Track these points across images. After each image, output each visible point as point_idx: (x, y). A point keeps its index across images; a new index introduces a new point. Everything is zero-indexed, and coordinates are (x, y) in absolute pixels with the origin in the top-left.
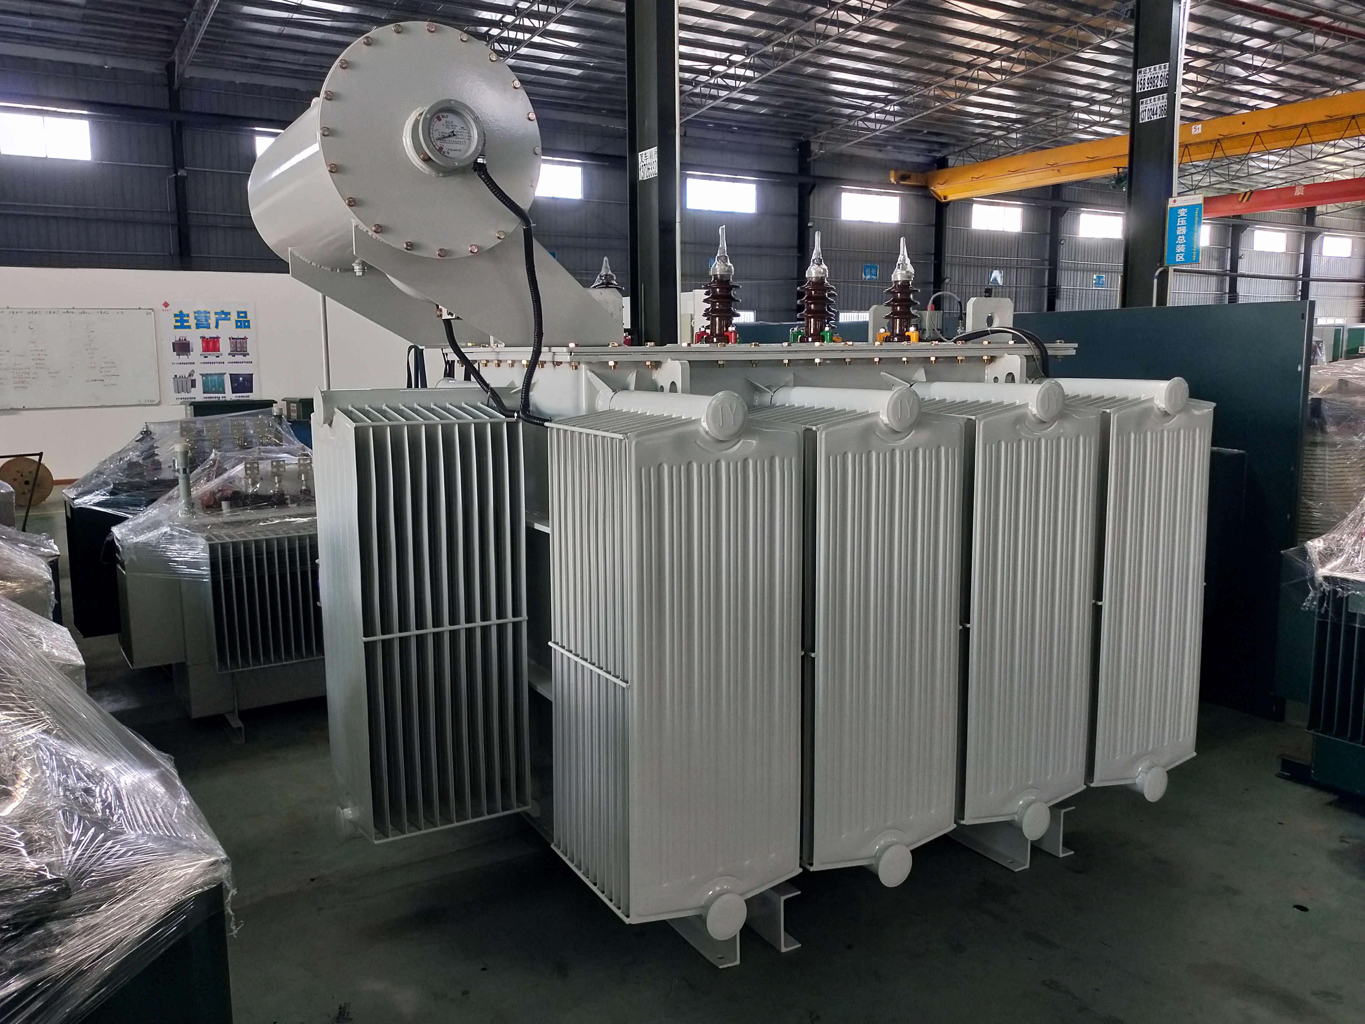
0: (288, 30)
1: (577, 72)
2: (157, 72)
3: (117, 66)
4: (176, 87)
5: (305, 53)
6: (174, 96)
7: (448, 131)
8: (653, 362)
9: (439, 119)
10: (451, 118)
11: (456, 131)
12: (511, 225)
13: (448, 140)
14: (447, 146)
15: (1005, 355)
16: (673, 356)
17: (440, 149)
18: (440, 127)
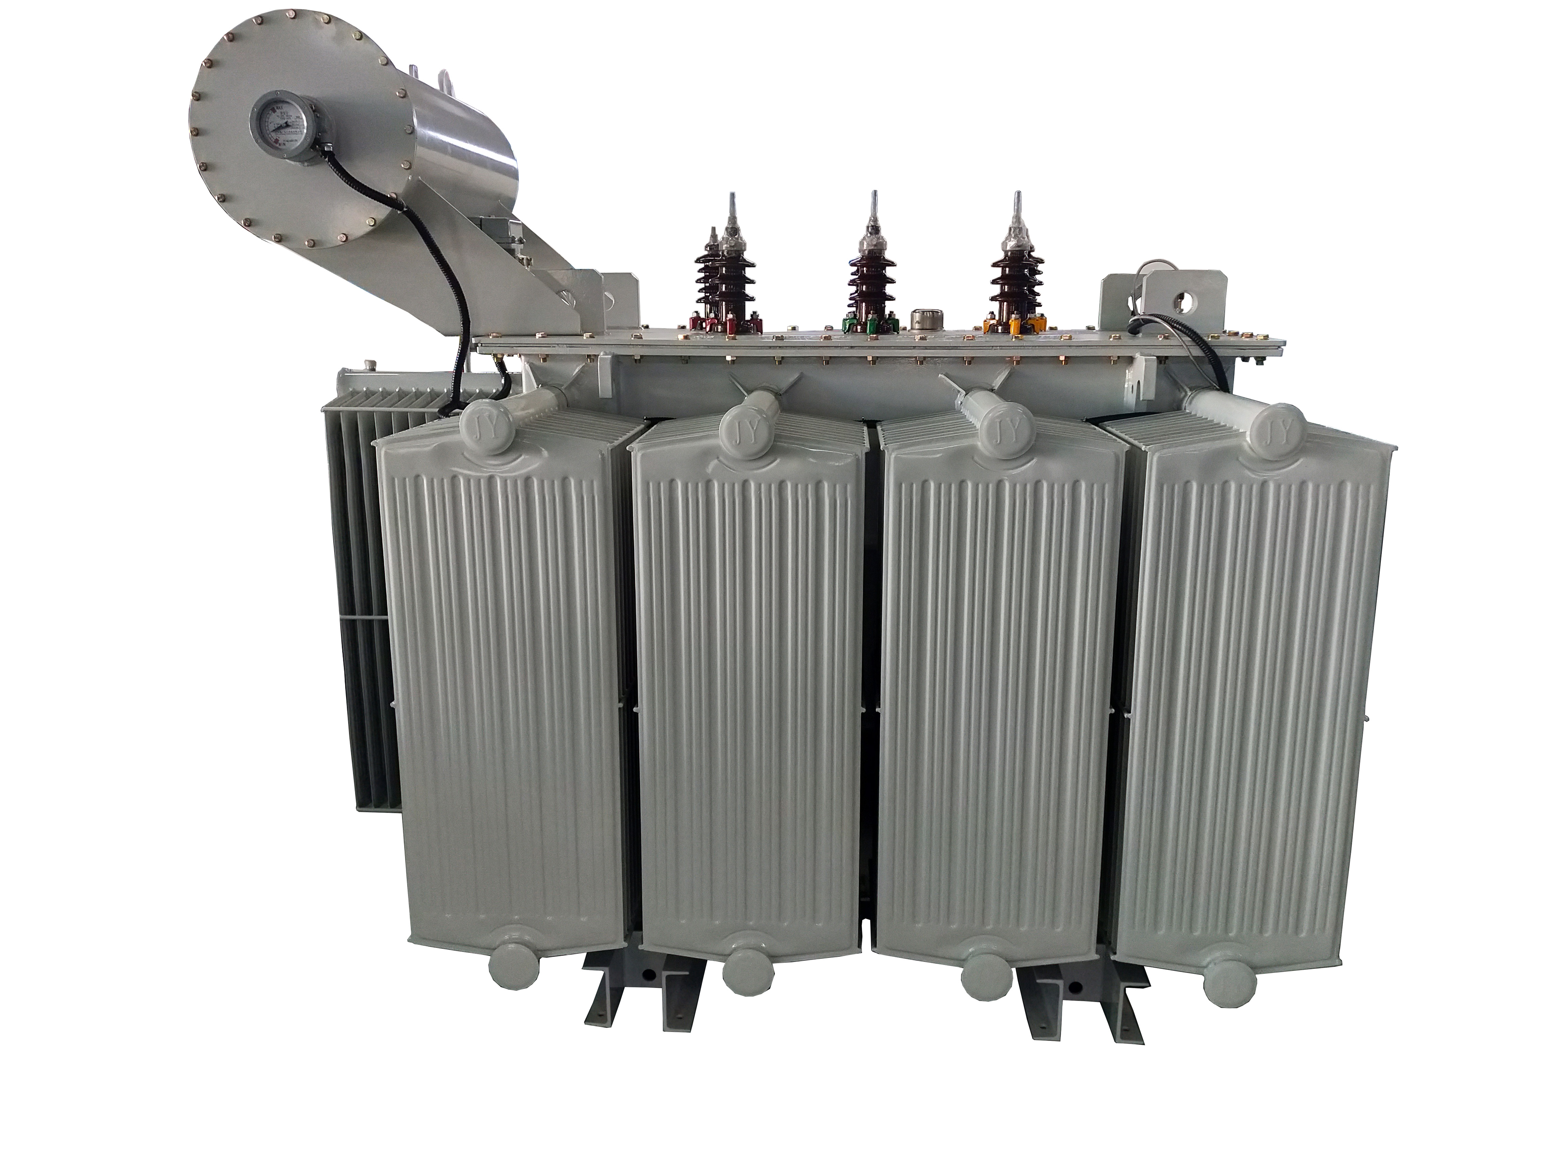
7: (282, 122)
8: (589, 356)
9: (274, 111)
10: (286, 108)
11: (289, 121)
12: (382, 211)
13: (282, 131)
14: (282, 137)
15: (1137, 355)
16: (608, 349)
17: (277, 141)
18: (274, 119)
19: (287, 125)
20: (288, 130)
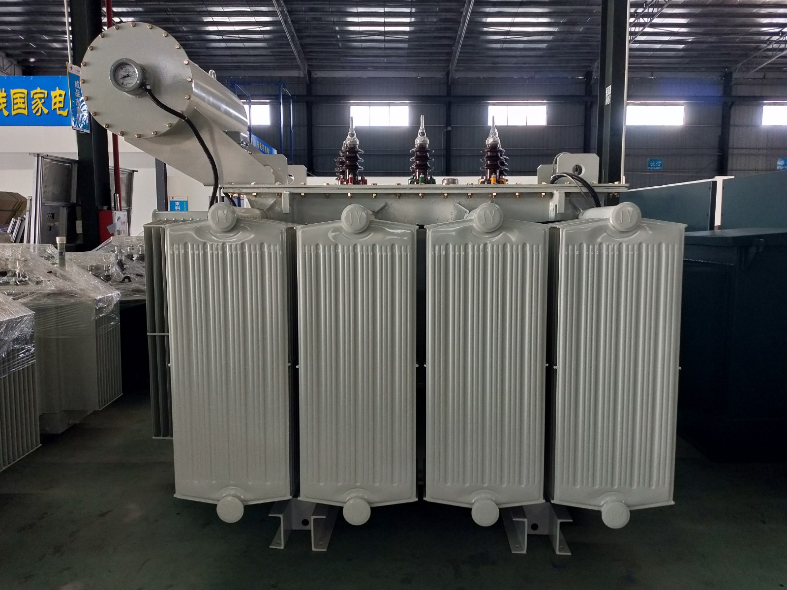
0: (505, 46)
1: (681, 46)
2: (442, 77)
3: (424, 76)
4: (449, 83)
5: (515, 57)
6: (449, 88)
7: (125, 74)
8: (278, 194)
9: (122, 69)
10: (128, 67)
11: (130, 74)
12: (175, 120)
13: (126, 79)
14: (126, 81)
15: (555, 192)
16: (288, 190)
17: (123, 84)
18: (122, 73)
19: (128, 76)
20: (129, 78)
